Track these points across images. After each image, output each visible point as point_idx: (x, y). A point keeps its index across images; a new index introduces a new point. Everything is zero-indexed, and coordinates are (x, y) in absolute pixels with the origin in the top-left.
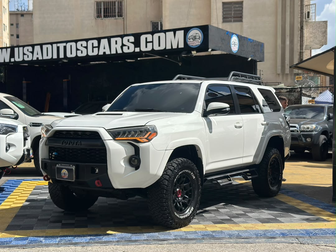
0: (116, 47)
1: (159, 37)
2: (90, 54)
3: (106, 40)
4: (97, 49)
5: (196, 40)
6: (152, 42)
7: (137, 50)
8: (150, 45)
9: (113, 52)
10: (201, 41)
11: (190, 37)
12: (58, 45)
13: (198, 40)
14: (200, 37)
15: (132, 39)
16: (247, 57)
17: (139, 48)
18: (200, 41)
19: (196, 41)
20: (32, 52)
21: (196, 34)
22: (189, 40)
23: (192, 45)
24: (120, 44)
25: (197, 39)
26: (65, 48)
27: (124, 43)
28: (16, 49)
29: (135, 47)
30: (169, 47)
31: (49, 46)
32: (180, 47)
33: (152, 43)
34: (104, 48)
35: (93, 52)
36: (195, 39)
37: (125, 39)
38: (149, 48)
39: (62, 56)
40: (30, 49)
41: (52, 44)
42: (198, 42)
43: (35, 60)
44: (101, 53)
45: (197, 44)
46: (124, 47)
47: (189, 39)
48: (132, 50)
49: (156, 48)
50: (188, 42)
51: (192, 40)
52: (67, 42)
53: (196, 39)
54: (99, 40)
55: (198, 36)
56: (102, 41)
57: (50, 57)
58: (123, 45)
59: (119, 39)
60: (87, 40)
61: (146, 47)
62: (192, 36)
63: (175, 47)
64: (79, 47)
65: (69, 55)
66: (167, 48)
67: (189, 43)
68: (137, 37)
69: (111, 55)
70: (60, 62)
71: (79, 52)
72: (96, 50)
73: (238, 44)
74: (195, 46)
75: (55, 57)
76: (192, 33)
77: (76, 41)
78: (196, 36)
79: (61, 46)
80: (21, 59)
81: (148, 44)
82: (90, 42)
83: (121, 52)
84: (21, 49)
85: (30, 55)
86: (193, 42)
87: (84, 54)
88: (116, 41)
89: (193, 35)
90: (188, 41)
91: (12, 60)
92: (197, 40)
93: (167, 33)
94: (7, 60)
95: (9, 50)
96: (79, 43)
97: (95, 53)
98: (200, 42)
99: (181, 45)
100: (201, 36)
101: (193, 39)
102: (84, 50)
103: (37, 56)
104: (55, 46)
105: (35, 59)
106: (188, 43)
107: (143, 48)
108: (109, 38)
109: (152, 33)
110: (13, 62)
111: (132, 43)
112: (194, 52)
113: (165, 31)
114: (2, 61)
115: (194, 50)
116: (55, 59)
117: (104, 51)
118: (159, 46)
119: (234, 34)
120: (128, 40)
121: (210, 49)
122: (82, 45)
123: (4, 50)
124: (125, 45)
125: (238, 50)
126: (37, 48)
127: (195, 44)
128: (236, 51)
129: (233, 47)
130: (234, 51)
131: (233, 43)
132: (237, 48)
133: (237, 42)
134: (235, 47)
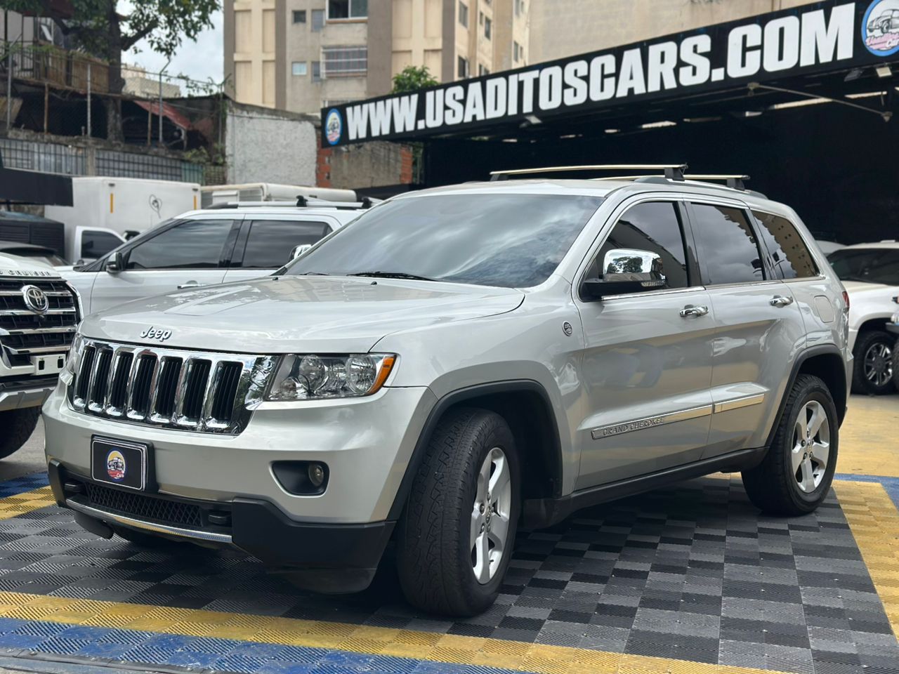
0: (661, 76)
1: (782, 31)
2: (597, 96)
3: (637, 53)
4: (613, 80)
5: (890, 30)
6: (761, 47)
7: (718, 75)
8: (753, 57)
9: (654, 87)
11: (874, 24)
12: (522, 76)
15: (705, 43)
17: (722, 70)
19: (892, 33)
20: (463, 102)
21: (894, 10)
22: (869, 34)
23: (878, 50)
24: (671, 61)
25: (896, 28)
26: (536, 82)
27: (683, 58)
28: (430, 95)
29: (713, 66)
30: (807, 61)
31: (501, 82)
32: (840, 57)
33: (758, 52)
34: (631, 78)
35: (602, 89)
36: (887, 28)
37: (688, 44)
38: (752, 68)
39: (528, 107)
40: (459, 91)
42: (896, 37)
43: (468, 124)
44: (622, 93)
45: (894, 43)
46: (682, 70)
47: (871, 31)
48: (701, 78)
49: (772, 65)
50: (867, 40)
51: (877, 33)
52: (540, 67)
53: (891, 28)
54: (618, 53)
56: (627, 54)
57: (500, 113)
58: (681, 64)
59: (670, 47)
60: (588, 57)
61: (743, 64)
62: (878, 18)
63: (826, 57)
64: (570, 79)
65: (544, 105)
66: (803, 64)
67: (868, 44)
68: (719, 34)
69: (648, 96)
70: (524, 125)
71: (569, 93)
72: (610, 82)
75: (513, 111)
76: (880, 9)
77: (562, 63)
78: (892, 17)
79: (528, 78)
80: (438, 123)
81: (748, 54)
82: (597, 62)
83: (674, 85)
84: (440, 93)
85: (459, 107)
86: (883, 39)
87: (581, 99)
88: (663, 54)
89: (885, 14)
91: (421, 125)
92: (893, 30)
93: (805, 16)
94: (410, 128)
95: (415, 98)
96: (570, 68)
97: (608, 94)
99: (846, 52)
101: (882, 29)
102: (581, 85)
103: (474, 112)
104: (513, 79)
105: (468, 119)
106: (868, 42)
107: (735, 70)
108: (644, 46)
109: (762, 20)
110: (422, 130)
111: (704, 54)
112: (884, 72)
113: (798, 12)
114: (399, 129)
115: (883, 67)
116: (513, 116)
117: (631, 84)
118: (781, 58)
120: (695, 49)
122: (576, 72)
123: (405, 99)
124: (686, 65)
126: (475, 89)
127: (887, 45)
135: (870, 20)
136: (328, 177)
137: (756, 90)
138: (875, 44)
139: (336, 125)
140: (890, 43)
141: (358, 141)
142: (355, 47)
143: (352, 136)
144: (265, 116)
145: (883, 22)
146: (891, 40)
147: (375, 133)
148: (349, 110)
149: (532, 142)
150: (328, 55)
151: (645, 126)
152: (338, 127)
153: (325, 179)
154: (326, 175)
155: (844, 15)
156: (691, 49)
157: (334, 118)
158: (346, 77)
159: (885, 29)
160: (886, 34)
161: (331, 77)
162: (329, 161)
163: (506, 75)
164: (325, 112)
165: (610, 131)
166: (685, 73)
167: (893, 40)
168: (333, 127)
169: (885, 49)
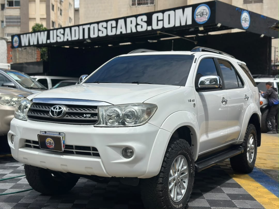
0: (131, 28)
1: (169, 15)
2: (110, 34)
3: (123, 20)
5: (203, 16)
6: (163, 20)
7: (149, 28)
9: (129, 31)
11: (198, 14)
12: (84, 27)
13: (205, 16)
14: (207, 13)
15: (145, 18)
16: (260, 34)
17: (151, 27)
18: (207, 17)
19: (203, 17)
20: (64, 34)
21: (204, 10)
22: (196, 17)
23: (200, 22)
24: (134, 23)
25: (205, 15)
26: (89, 29)
27: (138, 23)
28: (51, 32)
29: (148, 25)
30: (178, 25)
31: (77, 28)
32: (188, 24)
33: (162, 22)
34: (121, 28)
35: (112, 32)
36: (202, 15)
37: (139, 18)
38: (160, 27)
39: (86, 37)
40: (62, 31)
42: (205, 18)
43: (65, 42)
44: (118, 33)
45: (204, 20)
47: (197, 16)
48: (144, 29)
49: (167, 26)
51: (199, 16)
52: (90, 24)
55: (205, 12)
56: (120, 21)
57: (77, 38)
58: (137, 24)
59: (134, 19)
60: (107, 21)
61: (157, 25)
62: (199, 12)
63: (183, 24)
64: (100, 28)
65: (92, 36)
66: (176, 25)
67: (196, 20)
68: (149, 16)
69: (127, 34)
70: (85, 42)
71: (100, 32)
72: (114, 30)
73: (249, 21)
75: (81, 38)
76: (200, 10)
77: (98, 23)
78: (203, 12)
79: (86, 27)
80: (55, 41)
81: (159, 22)
82: (109, 23)
83: (135, 31)
84: (55, 31)
85: (62, 36)
86: (201, 19)
87: (104, 34)
88: (131, 21)
90: (196, 18)
91: (48, 42)
92: (204, 16)
93: (176, 11)
94: (45, 42)
95: (46, 33)
96: (100, 24)
97: (114, 33)
98: (207, 18)
99: (190, 22)
100: (208, 12)
101: (200, 15)
102: (105, 30)
103: (67, 38)
104: (81, 28)
105: (65, 40)
107: (155, 27)
108: (125, 18)
109: (163, 12)
110: (49, 43)
111: (145, 22)
112: (201, 29)
113: (174, 9)
114: (40, 43)
115: (201, 27)
116: (81, 40)
117: (121, 30)
118: (169, 23)
119: (244, 10)
120: (142, 20)
121: (219, 25)
122: (102, 26)
123: (42, 33)
124: (139, 25)
125: (250, 26)
126: (67, 30)
127: (202, 21)
128: (247, 27)
129: (244, 23)
130: (244, 27)
131: (243, 19)
132: (248, 24)
133: (248, 19)
134: (246, 23)
136: (11, 59)
137: (160, 34)
138: (199, 20)
139: (17, 41)
140: (203, 20)
141: (25, 46)
142: (16, 16)
143: (23, 45)
145: (201, 13)
146: (203, 19)
147: (32, 44)
148: (22, 36)
149: (84, 48)
150: (7, 19)
151: (121, 44)
152: (18, 42)
153: (10, 59)
154: (11, 58)
155: (189, 11)
156: (141, 20)
157: (16, 38)
158: (13, 26)
159: (201, 15)
160: (202, 17)
161: (7, 26)
162: (12, 53)
163: (78, 26)
164: (13, 37)
165: (110, 45)
166: (139, 27)
167: (204, 19)
168: (16, 42)
169: (201, 21)
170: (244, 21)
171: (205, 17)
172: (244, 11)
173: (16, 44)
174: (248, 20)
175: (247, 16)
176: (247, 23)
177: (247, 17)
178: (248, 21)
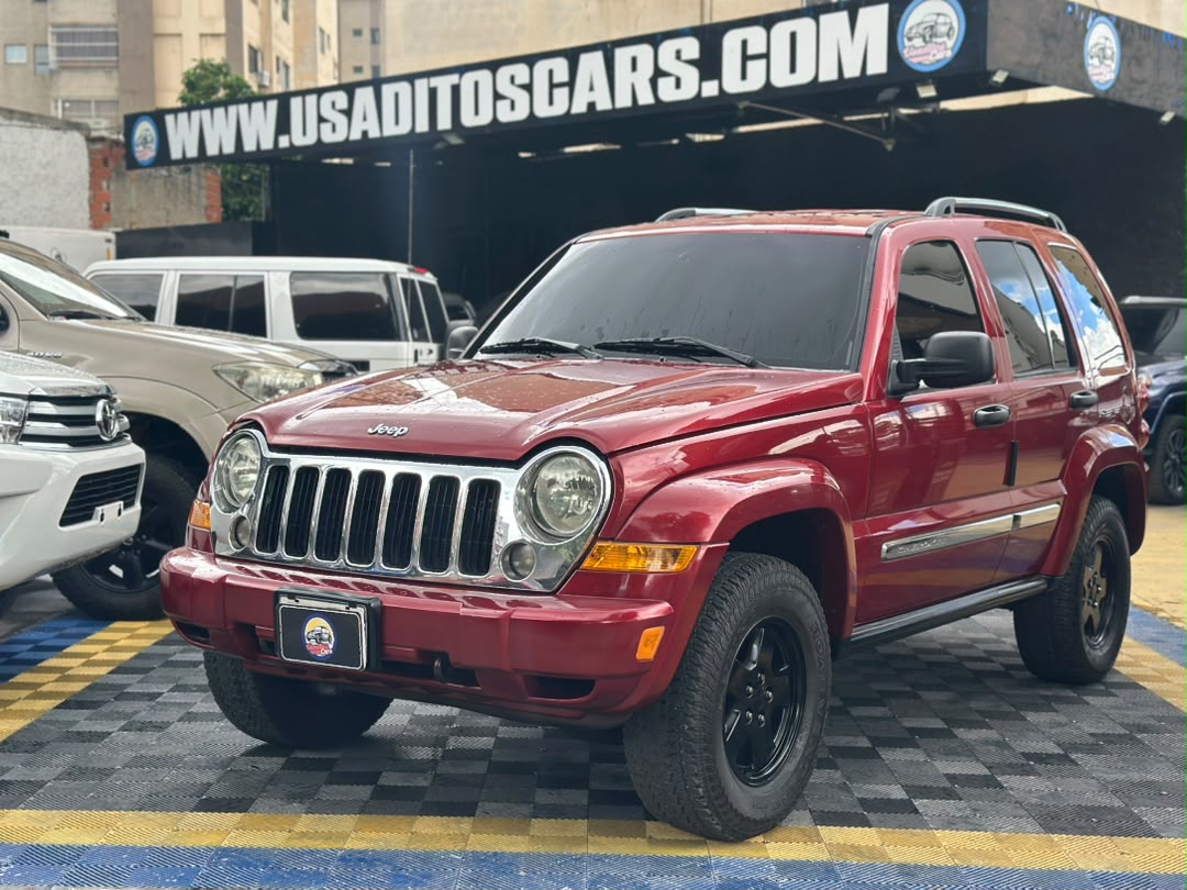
0: (632, 86)
1: (793, 36)
2: (543, 111)
3: (598, 56)
4: (565, 90)
5: (934, 40)
6: (766, 56)
7: (710, 89)
8: (756, 69)
9: (624, 101)
10: (955, 43)
11: (914, 31)
12: (435, 81)
13: (945, 39)
14: (951, 28)
15: (691, 48)
16: (1158, 109)
17: (716, 83)
18: (950, 43)
19: (936, 43)
20: (348, 113)
21: (939, 15)
22: (907, 43)
23: (920, 63)
24: (646, 69)
25: (942, 36)
26: (456, 90)
27: (663, 65)
28: (296, 103)
29: (703, 77)
30: (828, 74)
31: (404, 87)
32: (870, 71)
33: (763, 62)
34: (591, 89)
35: (551, 102)
36: (931, 36)
37: (667, 48)
38: (755, 82)
39: (444, 123)
40: (341, 99)
41: (410, 78)
42: (942, 47)
43: (355, 142)
44: (579, 107)
45: (940, 56)
46: (662, 82)
47: (910, 39)
48: (687, 92)
49: (782, 79)
50: (905, 52)
51: (918, 42)
52: (462, 70)
53: (936, 36)
54: (573, 56)
55: (945, 24)
56: (584, 59)
57: (403, 129)
58: (659, 73)
59: (644, 52)
60: (530, 60)
61: (744, 77)
62: (919, 24)
63: (852, 71)
64: (504, 87)
65: (469, 119)
66: (822, 78)
67: (906, 56)
68: (710, 37)
69: (615, 112)
70: (439, 146)
71: (503, 105)
72: (561, 95)
74: (932, 64)
75: (423, 126)
76: (920, 14)
77: (493, 66)
78: (936, 23)
79: (444, 85)
80: (310, 140)
81: (750, 64)
82: (542, 67)
83: (651, 100)
84: (311, 100)
85: (341, 120)
86: (925, 50)
87: (521, 114)
88: (634, 60)
89: (928, 19)
90: (904, 47)
91: (284, 142)
92: (939, 40)
93: (823, 18)
94: (267, 145)
95: (273, 105)
96: (504, 73)
97: (559, 109)
98: (952, 49)
99: (878, 65)
100: (955, 24)
101: (924, 37)
102: (521, 97)
103: (364, 126)
104: (422, 86)
105: (356, 135)
106: (906, 54)
107: (733, 83)
108: (608, 49)
109: (768, 21)
110: (285, 150)
111: (691, 62)
112: (926, 91)
113: (814, 12)
114: (249, 146)
115: (925, 85)
116: (422, 135)
117: (591, 97)
118: (793, 69)
119: (1099, 13)
120: (678, 55)
121: (1000, 77)
122: (512, 79)
123: (257, 106)
124: (666, 74)
125: (1118, 78)
126: (365, 96)
127: (931, 58)
128: (1107, 82)
129: (1096, 67)
130: (1098, 82)
131: (1095, 50)
132: (1111, 72)
133: (1111, 48)
134: (1103, 66)
135: (907, 27)
136: (108, 209)
138: (916, 56)
139: (149, 139)
140: (934, 55)
141: (185, 161)
142: (98, 26)
143: (176, 154)
144: (15, 122)
145: (925, 28)
146: (935, 52)
147: (212, 151)
148: (169, 119)
150: (60, 37)
151: (568, 150)
152: (152, 141)
153: (103, 211)
154: (105, 206)
155: (874, 19)
156: (673, 55)
157: (145, 129)
158: (87, 68)
159: (928, 38)
160: (929, 45)
161: (65, 67)
162: (108, 187)
164: (131, 122)
165: (523, 155)
166: (666, 85)
167: (939, 51)
168: (145, 142)
169: (927, 62)
170: (1098, 56)
171: (944, 43)
172: (1098, 20)
173: (145, 153)
174: (1113, 53)
175: (1107, 39)
176: (1109, 66)
177: (1108, 44)
178: (1112, 59)
